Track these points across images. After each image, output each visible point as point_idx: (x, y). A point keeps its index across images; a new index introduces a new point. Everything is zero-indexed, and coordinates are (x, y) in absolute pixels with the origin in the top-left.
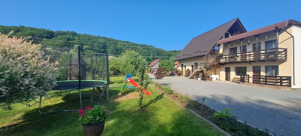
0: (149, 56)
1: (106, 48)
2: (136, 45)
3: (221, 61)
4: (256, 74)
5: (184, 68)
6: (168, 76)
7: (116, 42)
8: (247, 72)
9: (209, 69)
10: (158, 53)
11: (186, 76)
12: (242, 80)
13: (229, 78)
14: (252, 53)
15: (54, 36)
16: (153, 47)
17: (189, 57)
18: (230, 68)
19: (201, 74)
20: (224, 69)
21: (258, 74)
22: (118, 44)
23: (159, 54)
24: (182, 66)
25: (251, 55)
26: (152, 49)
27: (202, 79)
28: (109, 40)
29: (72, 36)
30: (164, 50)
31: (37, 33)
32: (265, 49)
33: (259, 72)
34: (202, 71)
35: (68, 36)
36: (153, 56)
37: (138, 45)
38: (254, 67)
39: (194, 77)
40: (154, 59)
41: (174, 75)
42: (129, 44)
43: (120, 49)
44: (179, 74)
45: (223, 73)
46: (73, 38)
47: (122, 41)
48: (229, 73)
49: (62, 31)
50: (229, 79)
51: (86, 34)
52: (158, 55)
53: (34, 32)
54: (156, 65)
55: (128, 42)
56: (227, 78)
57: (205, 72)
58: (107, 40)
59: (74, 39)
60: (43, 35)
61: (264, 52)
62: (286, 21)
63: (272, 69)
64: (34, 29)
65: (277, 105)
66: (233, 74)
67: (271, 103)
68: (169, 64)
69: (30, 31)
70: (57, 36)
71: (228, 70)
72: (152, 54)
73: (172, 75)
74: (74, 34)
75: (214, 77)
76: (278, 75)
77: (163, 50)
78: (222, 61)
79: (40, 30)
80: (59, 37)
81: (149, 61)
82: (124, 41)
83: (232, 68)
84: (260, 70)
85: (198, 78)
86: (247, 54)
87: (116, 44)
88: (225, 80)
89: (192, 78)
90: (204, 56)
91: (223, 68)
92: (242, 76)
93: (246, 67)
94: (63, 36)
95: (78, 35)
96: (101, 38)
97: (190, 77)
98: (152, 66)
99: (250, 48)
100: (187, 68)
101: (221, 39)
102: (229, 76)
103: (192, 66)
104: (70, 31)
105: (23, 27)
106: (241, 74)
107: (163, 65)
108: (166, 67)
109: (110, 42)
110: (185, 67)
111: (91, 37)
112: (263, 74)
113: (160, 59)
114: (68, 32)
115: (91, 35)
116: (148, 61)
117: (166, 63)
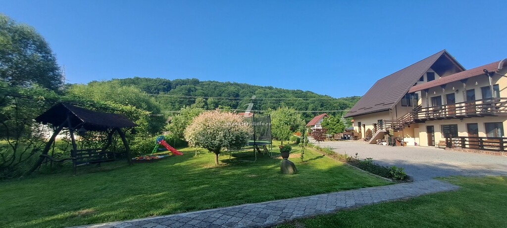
0: (307, 109)
1: (238, 99)
2: (284, 91)
3: (419, 116)
4: (472, 136)
5: (362, 128)
6: (337, 140)
7: (252, 90)
8: (459, 132)
9: (398, 129)
10: (321, 103)
11: (366, 140)
12: (449, 145)
13: (433, 142)
14: (463, 105)
15: (172, 87)
16: (313, 93)
17: (368, 111)
18: (433, 126)
19: (387, 136)
20: (425, 128)
21: (475, 135)
22: (256, 92)
23: (325, 105)
24: (359, 125)
25: (463, 107)
26: (311, 97)
27: (389, 144)
28: (243, 87)
29: (193, 86)
30: (332, 97)
31: (153, 84)
32: (481, 98)
33: (476, 132)
34: (387, 132)
35: (188, 86)
36: (313, 109)
37: (288, 91)
38: (468, 125)
39: (377, 141)
40: (315, 114)
41: (349, 139)
42: (273, 91)
43: (259, 100)
44: (356, 137)
45: (424, 135)
46: (195, 88)
47: (262, 87)
48: (433, 135)
49: (181, 80)
50: (433, 144)
51: (210, 81)
52: (322, 106)
53: (150, 84)
54: (317, 124)
55: (270, 88)
56: (431, 142)
57: (392, 133)
58: (239, 87)
59: (196, 90)
60: (159, 87)
61: (480, 102)
62: (498, 62)
63: (495, 128)
64: (150, 80)
65: (455, 167)
66: (439, 137)
67: (446, 165)
68: (338, 123)
69: (146, 83)
70: (176, 87)
71: (430, 131)
72: (311, 106)
73: (344, 138)
74: (196, 82)
75: (409, 141)
76: (503, 137)
77: (330, 97)
78: (421, 116)
79: (156, 80)
80: (178, 88)
81: (307, 117)
82: (266, 87)
83: (437, 126)
84: (478, 129)
85: (383, 143)
86: (457, 105)
87: (253, 93)
88: (427, 145)
89: (374, 142)
90: (388, 110)
91: (424, 126)
92: (449, 139)
93: (457, 125)
94: (183, 86)
95: (201, 84)
96: (232, 85)
97: (371, 141)
98: (312, 126)
99: (460, 98)
100: (367, 127)
101: (416, 84)
102: (433, 139)
103: (375, 125)
104: (191, 78)
105: (138, 79)
106: (451, 135)
107: (328, 124)
108: (333, 127)
109: (244, 90)
110: (364, 127)
111: (218, 84)
112: (482, 134)
113: (325, 114)
114: (188, 79)
115: (217, 82)
116: (305, 117)
117: (333, 121)
